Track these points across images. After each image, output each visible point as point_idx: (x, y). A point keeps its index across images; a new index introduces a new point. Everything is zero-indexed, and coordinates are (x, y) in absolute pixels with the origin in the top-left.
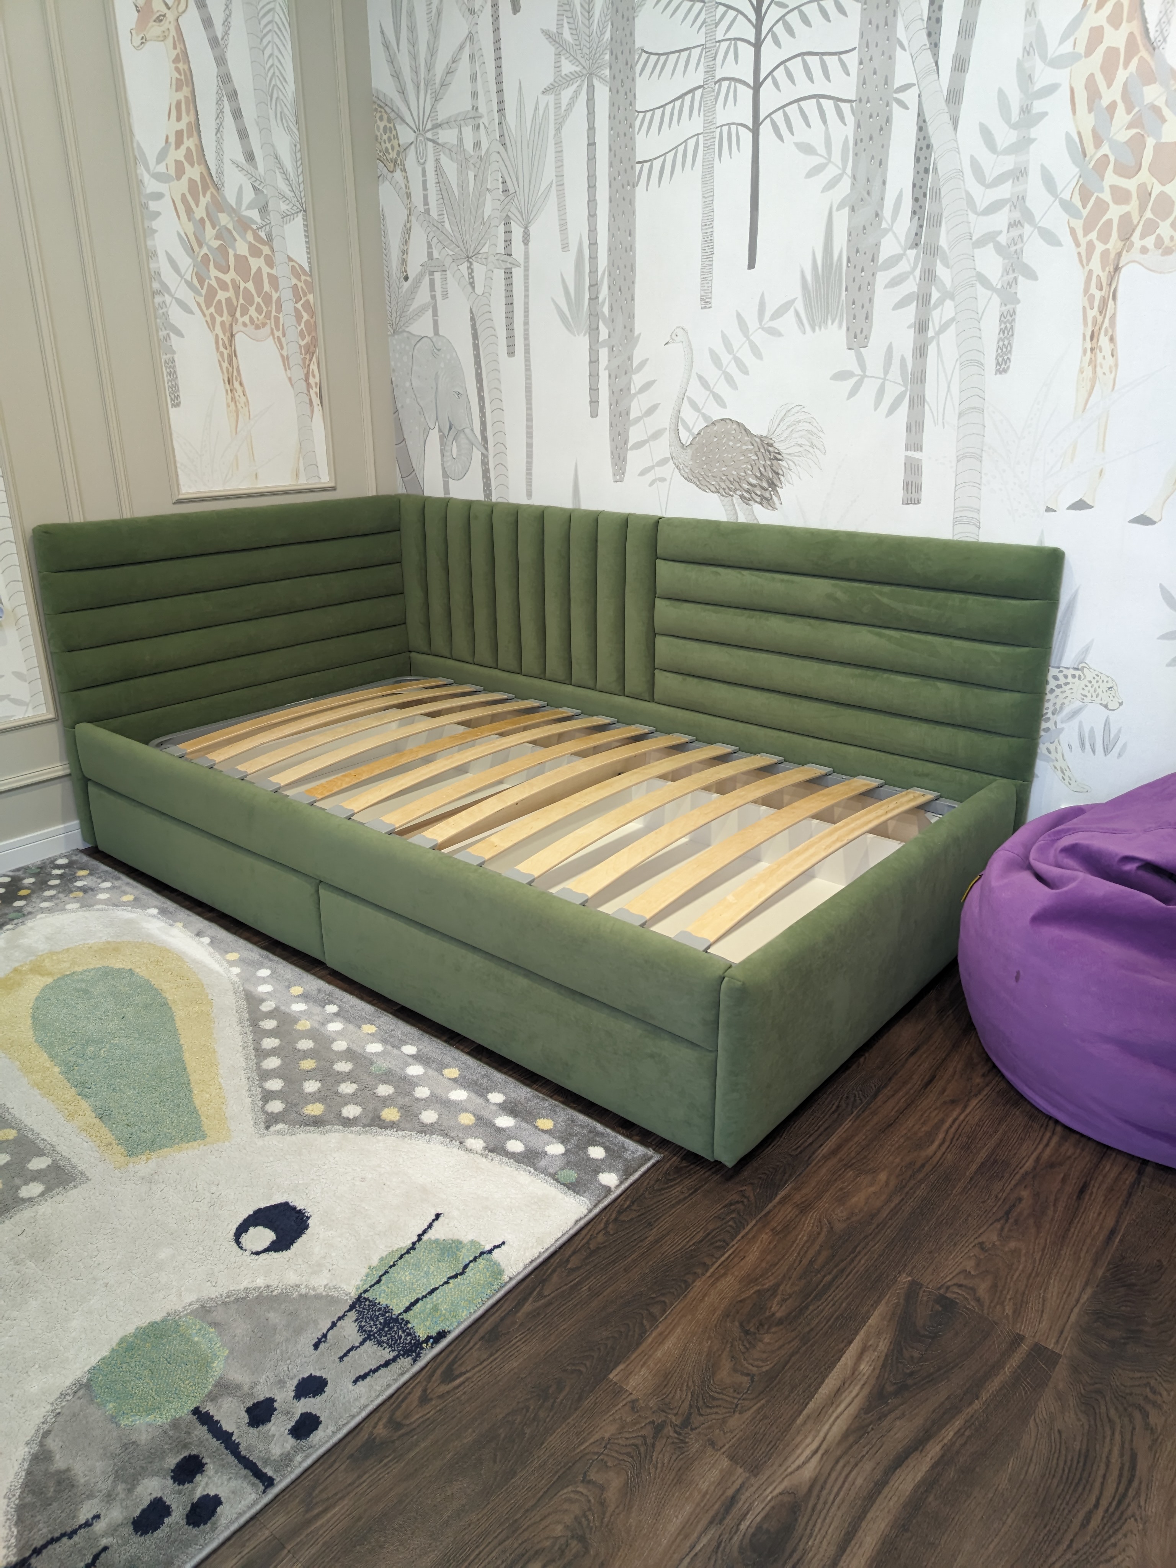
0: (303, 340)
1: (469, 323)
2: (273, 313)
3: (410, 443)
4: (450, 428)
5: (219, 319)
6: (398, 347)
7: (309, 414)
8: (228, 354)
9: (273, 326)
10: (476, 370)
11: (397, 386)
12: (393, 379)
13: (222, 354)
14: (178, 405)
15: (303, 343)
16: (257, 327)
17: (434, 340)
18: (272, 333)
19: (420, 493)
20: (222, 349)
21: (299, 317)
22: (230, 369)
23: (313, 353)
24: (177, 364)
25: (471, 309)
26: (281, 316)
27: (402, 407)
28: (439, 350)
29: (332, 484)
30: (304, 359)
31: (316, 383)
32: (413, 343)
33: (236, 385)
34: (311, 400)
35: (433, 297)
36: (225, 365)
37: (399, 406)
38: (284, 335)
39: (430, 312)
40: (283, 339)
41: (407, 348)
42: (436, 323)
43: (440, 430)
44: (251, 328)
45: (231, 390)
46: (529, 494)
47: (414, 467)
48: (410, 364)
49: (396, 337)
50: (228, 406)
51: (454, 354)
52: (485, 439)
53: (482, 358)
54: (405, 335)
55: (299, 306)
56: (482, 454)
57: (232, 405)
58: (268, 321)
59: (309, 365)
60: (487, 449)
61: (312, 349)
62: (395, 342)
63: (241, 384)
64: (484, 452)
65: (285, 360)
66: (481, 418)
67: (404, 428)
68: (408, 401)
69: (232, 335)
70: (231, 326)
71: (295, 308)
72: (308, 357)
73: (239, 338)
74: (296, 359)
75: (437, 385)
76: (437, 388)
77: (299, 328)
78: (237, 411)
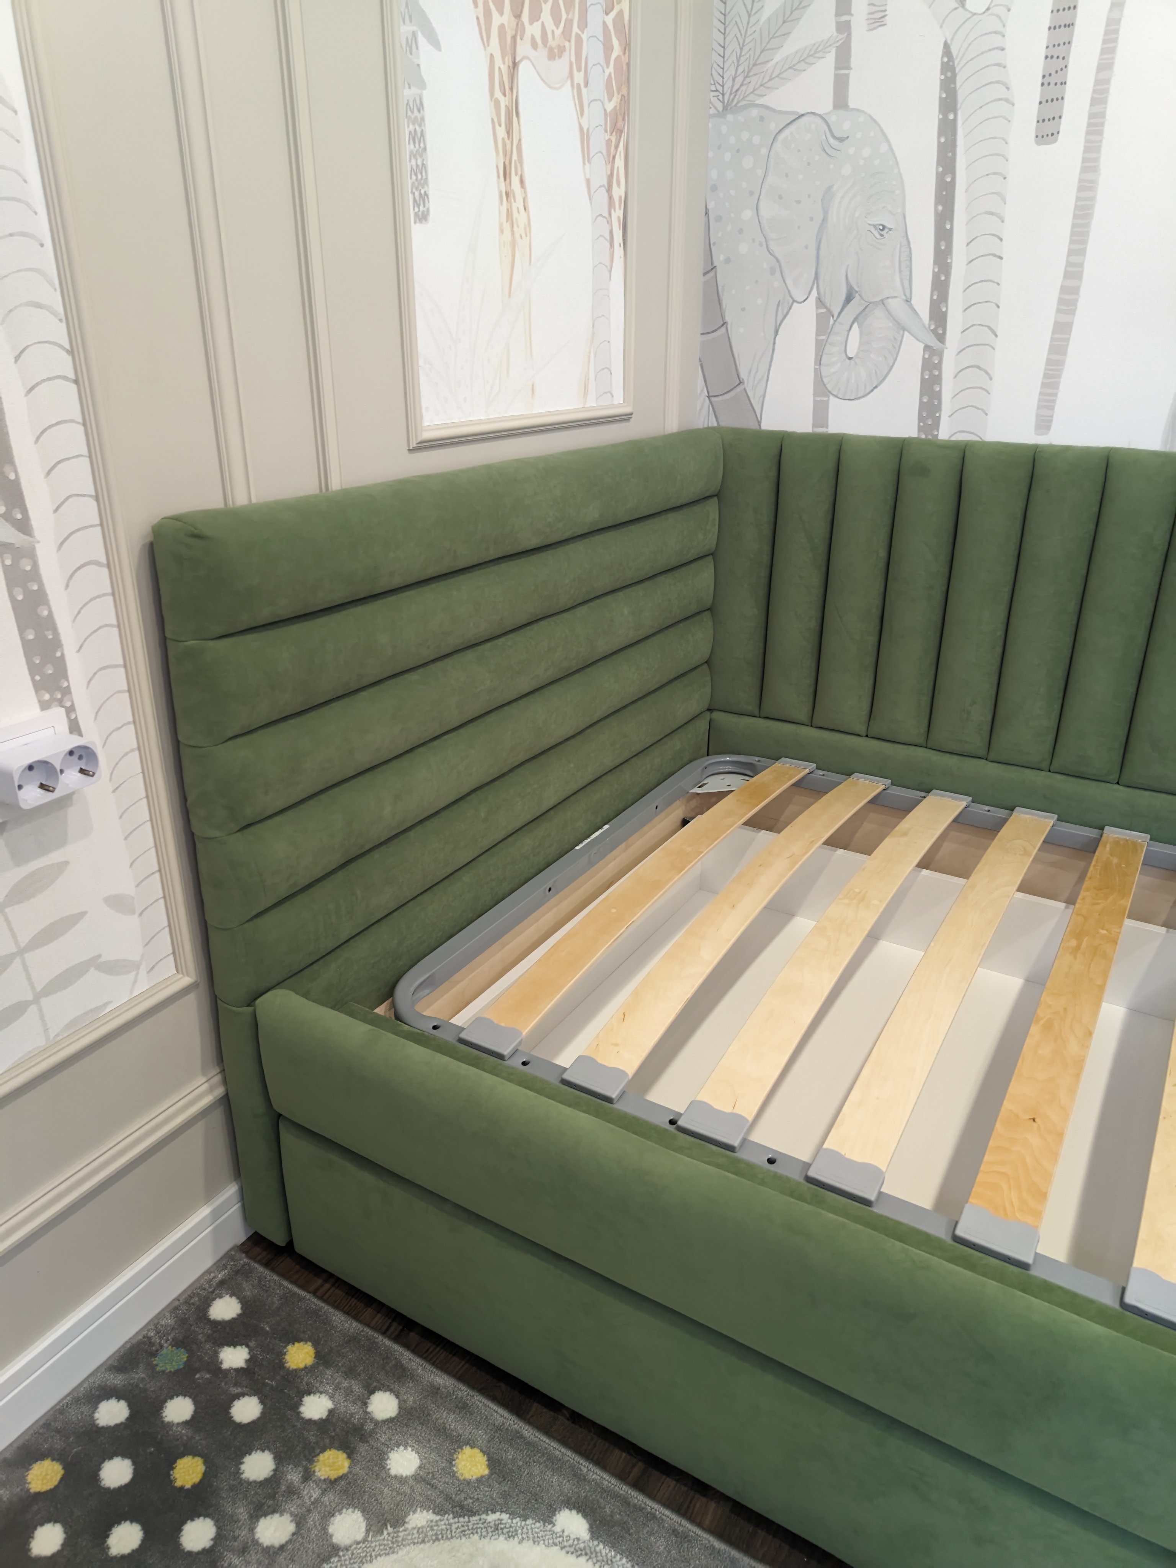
0: (610, 100)
1: (935, 77)
2: (575, 29)
3: (738, 332)
4: (849, 299)
5: (497, 20)
6: (732, 140)
7: (608, 264)
8: (507, 107)
9: (573, 59)
10: (940, 178)
11: (719, 219)
12: (711, 205)
13: (497, 103)
14: (423, 217)
15: (610, 107)
16: (551, 56)
17: (832, 119)
18: (571, 76)
19: (753, 426)
20: (498, 94)
21: (608, 48)
22: (508, 142)
23: (621, 132)
24: (428, 113)
25: (946, 46)
26: (584, 37)
27: (728, 261)
28: (841, 140)
29: (627, 410)
30: (609, 142)
31: (620, 198)
32: (773, 127)
33: (515, 180)
34: (611, 232)
35: (844, 28)
36: (501, 132)
37: (719, 258)
38: (586, 84)
39: (829, 60)
40: (584, 91)
41: (756, 140)
42: (841, 85)
43: (820, 302)
44: (543, 52)
45: (507, 194)
46: (1044, 424)
47: (743, 376)
48: (760, 172)
49: (730, 117)
50: (502, 231)
51: (884, 148)
52: (939, 317)
53: (960, 150)
54: (754, 112)
55: (609, 19)
56: (927, 348)
57: (507, 226)
58: (567, 44)
59: (614, 157)
60: (941, 338)
61: (620, 124)
62: (724, 129)
63: (522, 182)
64: (934, 343)
65: (585, 136)
66: (936, 276)
67: (724, 302)
68: (744, 248)
69: (515, 65)
70: (514, 38)
71: (604, 24)
72: (614, 139)
73: (524, 69)
74: (599, 139)
75: (826, 212)
76: (824, 220)
77: (607, 72)
78: (513, 244)
